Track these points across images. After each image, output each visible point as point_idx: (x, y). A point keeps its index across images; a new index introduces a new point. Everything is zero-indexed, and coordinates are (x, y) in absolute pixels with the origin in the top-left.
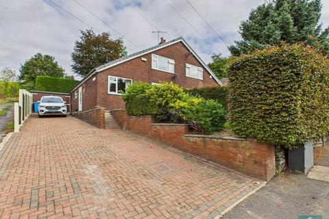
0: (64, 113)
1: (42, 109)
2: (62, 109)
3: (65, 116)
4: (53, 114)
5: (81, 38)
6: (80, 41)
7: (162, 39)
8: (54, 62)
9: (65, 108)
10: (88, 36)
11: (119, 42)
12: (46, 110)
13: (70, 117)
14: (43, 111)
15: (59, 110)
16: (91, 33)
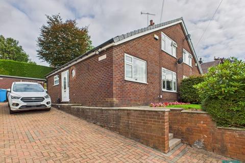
0: (49, 106)
1: (15, 101)
2: (46, 100)
3: (48, 110)
4: (32, 109)
5: (48, 23)
6: (47, 25)
7: (151, 21)
8: (18, 45)
9: (49, 100)
10: (54, 22)
11: (85, 31)
12: (22, 104)
13: (55, 112)
14: (17, 105)
15: (42, 103)
16: (58, 19)
